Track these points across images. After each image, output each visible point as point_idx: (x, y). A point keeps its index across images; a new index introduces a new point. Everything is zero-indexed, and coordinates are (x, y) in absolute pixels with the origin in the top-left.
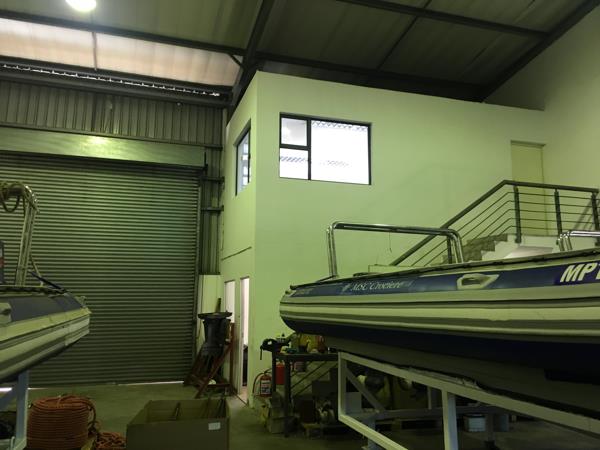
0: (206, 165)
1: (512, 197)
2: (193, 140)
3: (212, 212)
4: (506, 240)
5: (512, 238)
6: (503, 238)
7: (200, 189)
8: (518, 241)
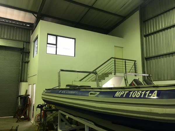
0: (24, 48)
1: (114, 62)
2: (20, 39)
3: (25, 62)
4: (112, 74)
5: (113, 73)
6: (111, 73)
7: (21, 55)
8: (115, 74)
